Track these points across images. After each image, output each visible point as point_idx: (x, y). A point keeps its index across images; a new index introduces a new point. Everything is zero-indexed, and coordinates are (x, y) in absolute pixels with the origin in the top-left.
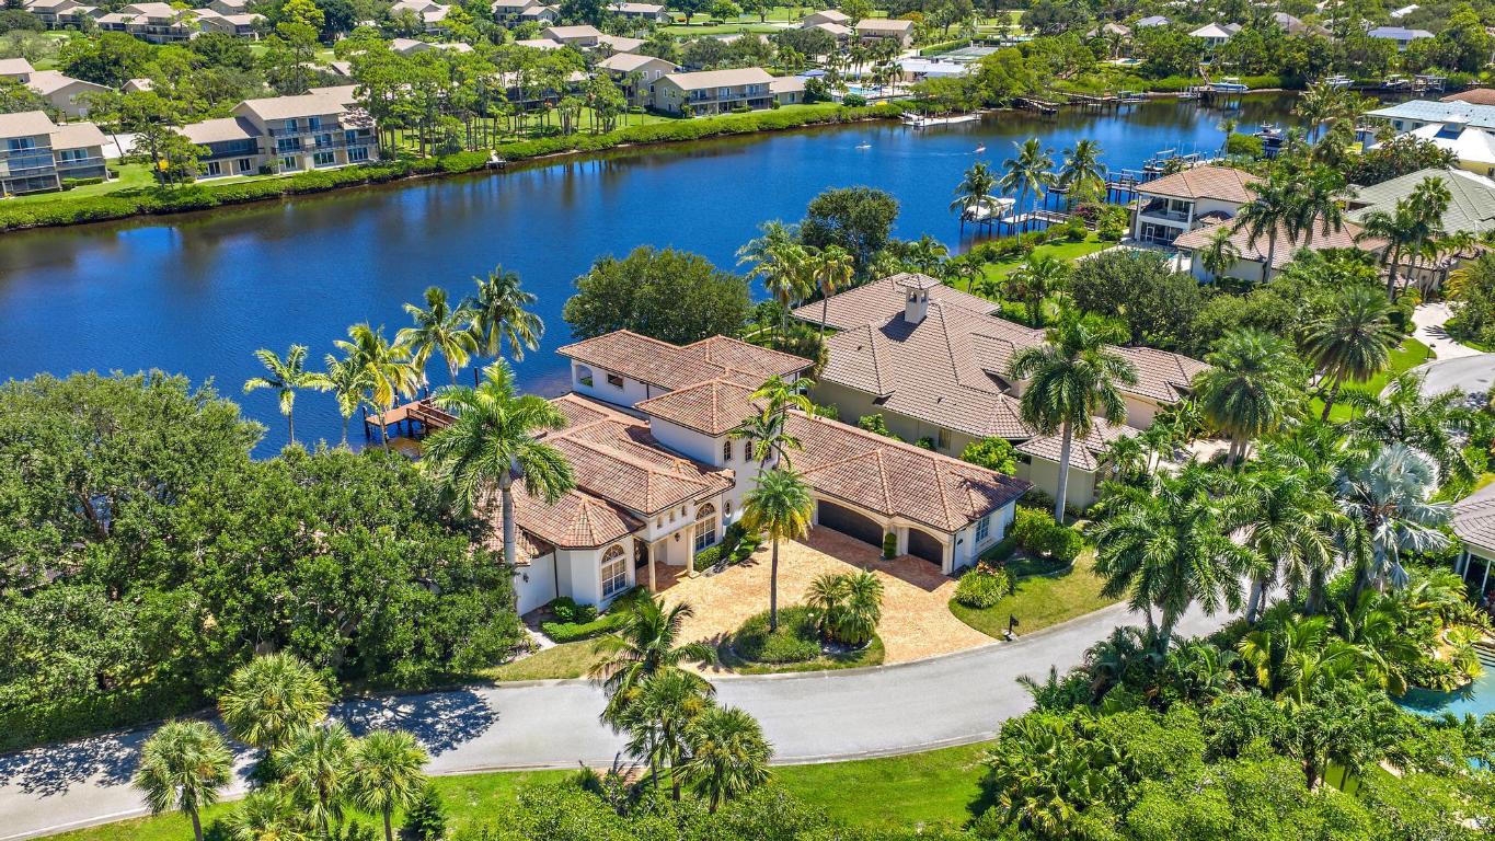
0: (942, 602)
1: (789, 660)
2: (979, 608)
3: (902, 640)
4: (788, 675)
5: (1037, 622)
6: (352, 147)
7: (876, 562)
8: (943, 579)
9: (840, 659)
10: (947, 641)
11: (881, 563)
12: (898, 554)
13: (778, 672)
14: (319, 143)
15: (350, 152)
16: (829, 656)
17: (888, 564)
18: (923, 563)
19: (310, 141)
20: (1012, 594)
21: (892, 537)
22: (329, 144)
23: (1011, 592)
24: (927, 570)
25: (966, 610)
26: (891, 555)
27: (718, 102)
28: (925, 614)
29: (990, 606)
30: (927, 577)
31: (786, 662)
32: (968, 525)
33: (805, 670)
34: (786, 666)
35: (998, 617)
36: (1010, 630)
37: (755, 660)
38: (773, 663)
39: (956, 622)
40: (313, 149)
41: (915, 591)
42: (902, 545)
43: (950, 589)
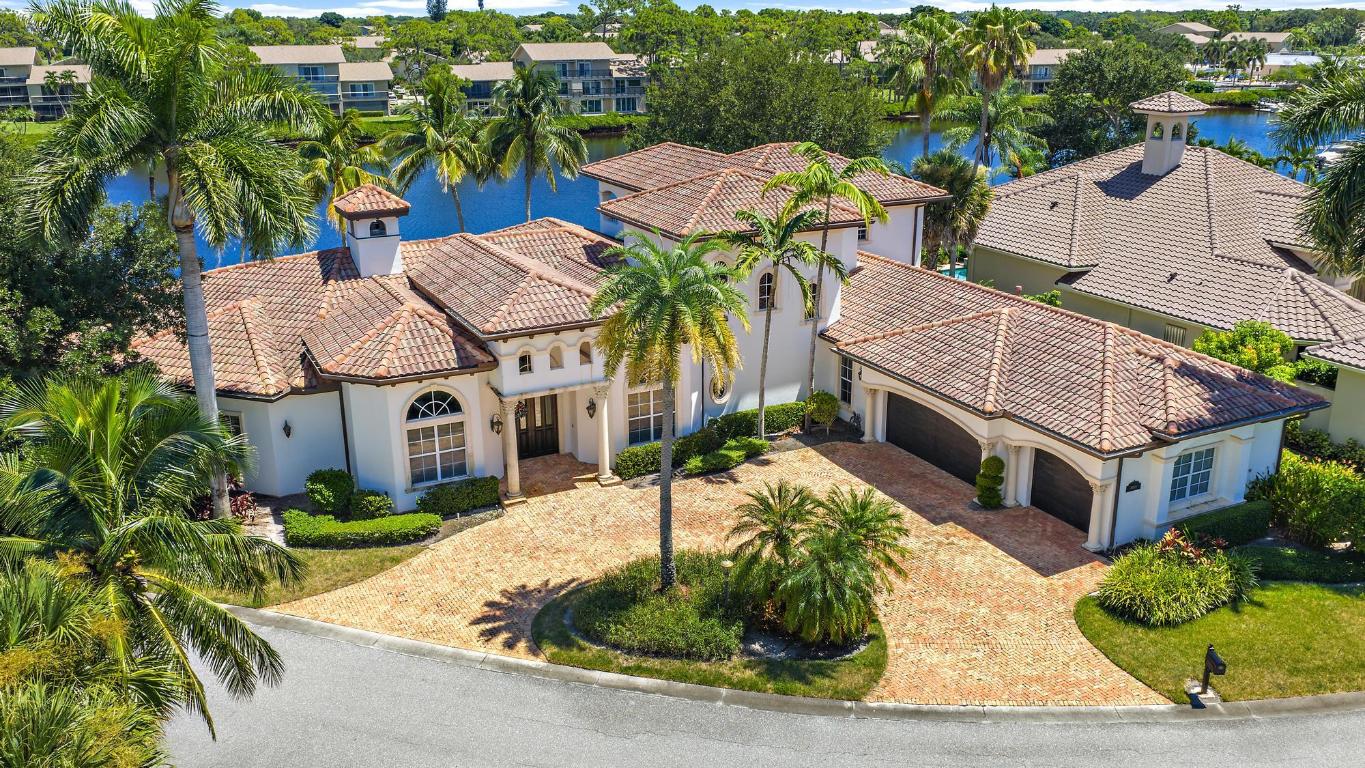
0: (1064, 600)
1: (662, 652)
2: (1144, 623)
3: (935, 658)
4: (642, 681)
5: (1281, 677)
6: (619, 95)
7: (959, 509)
8: (1084, 557)
9: (773, 670)
10: (1039, 680)
11: (968, 513)
12: (1010, 502)
13: (625, 671)
14: (586, 91)
15: (618, 100)
16: (755, 661)
17: (980, 517)
18: (1052, 523)
19: (577, 86)
20: (1236, 610)
21: (997, 464)
22: (598, 91)
23: (1235, 603)
24: (1057, 538)
25: (1111, 623)
26: (991, 500)
27: (1032, 81)
28: (1014, 617)
29: (1168, 623)
30: (1051, 550)
31: (657, 654)
32: (1150, 447)
33: (684, 677)
34: (654, 663)
35: (1183, 650)
36: (1206, 684)
37: (597, 639)
38: (630, 651)
39: (1079, 643)
40: (579, 94)
41: (1011, 569)
42: (1018, 486)
43: (1090, 579)
